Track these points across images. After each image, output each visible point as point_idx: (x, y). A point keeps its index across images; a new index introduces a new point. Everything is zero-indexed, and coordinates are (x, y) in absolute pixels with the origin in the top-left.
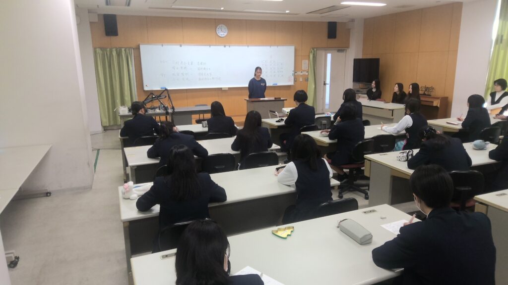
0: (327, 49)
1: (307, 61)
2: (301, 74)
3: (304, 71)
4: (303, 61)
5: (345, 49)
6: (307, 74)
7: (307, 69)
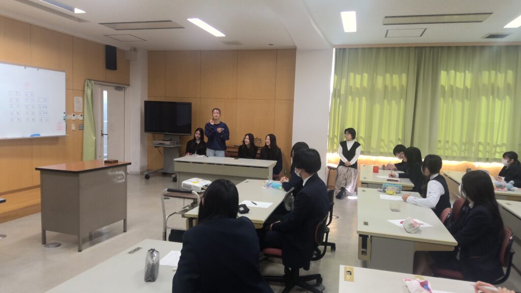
0: (104, 83)
1: (81, 99)
2: (74, 118)
3: (78, 113)
4: (75, 98)
5: (125, 86)
6: (81, 118)
7: (81, 111)
